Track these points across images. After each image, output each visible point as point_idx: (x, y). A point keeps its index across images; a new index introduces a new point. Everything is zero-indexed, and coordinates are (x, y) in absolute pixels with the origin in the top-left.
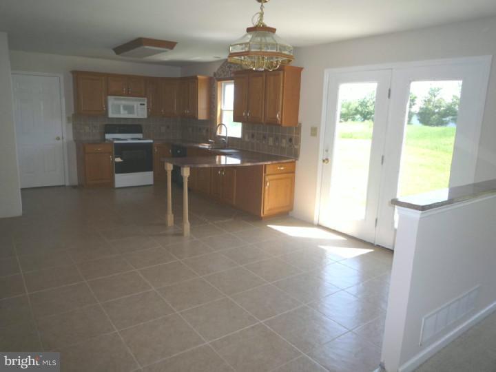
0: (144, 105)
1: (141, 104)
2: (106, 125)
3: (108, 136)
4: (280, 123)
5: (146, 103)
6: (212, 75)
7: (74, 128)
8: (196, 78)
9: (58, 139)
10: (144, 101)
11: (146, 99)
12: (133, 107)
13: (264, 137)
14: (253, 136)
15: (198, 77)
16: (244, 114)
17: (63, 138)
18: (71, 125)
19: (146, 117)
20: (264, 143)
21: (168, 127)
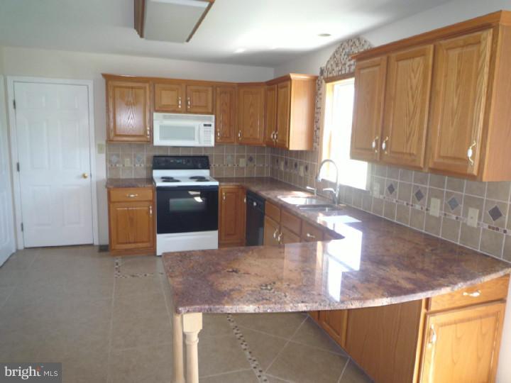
0: (210, 125)
1: (205, 125)
2: (155, 157)
3: (157, 174)
4: (475, 172)
5: (213, 124)
6: (318, 73)
7: (108, 161)
8: (288, 79)
9: (85, 177)
10: (210, 120)
11: (213, 116)
12: (193, 128)
13: (419, 196)
14: (391, 189)
15: (293, 76)
16: (374, 144)
17: (91, 175)
18: (103, 156)
19: (212, 144)
20: (418, 207)
21: (251, 159)
